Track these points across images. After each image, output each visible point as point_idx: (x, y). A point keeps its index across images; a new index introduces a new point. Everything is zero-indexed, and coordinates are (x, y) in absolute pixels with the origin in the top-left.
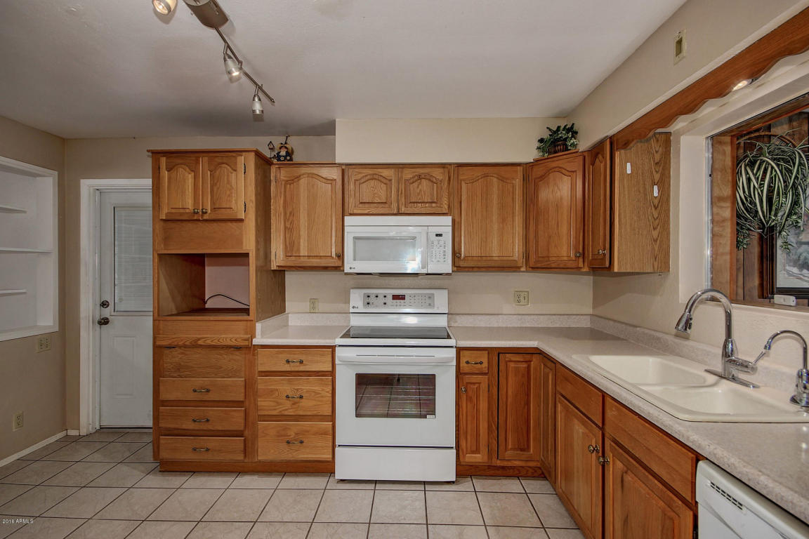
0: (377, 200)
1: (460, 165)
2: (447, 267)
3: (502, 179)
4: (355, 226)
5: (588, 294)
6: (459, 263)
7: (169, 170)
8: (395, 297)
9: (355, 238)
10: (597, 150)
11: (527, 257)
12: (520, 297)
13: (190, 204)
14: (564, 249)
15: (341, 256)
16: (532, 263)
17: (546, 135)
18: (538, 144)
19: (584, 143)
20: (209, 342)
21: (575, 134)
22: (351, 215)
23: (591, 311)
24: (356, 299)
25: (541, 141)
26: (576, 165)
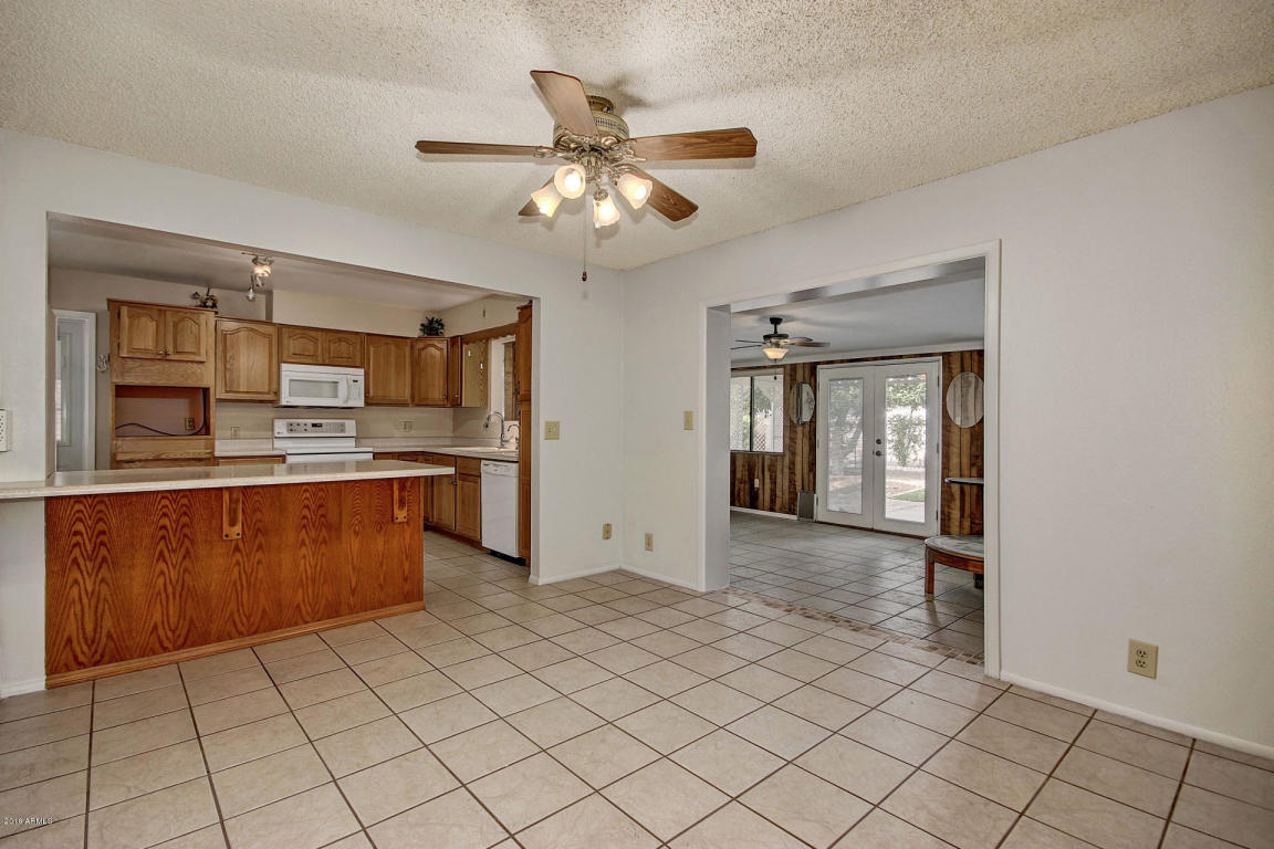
0: (307, 353)
1: (368, 334)
2: (362, 404)
3: (397, 346)
4: (289, 372)
5: (449, 423)
6: (368, 403)
7: (129, 317)
8: (314, 425)
9: (291, 380)
10: (454, 340)
11: (413, 397)
12: (408, 426)
13: (150, 344)
14: (437, 393)
15: (277, 393)
16: (416, 402)
17: (426, 322)
18: (420, 327)
19: (449, 332)
20: (172, 456)
21: (442, 326)
22: (285, 362)
23: (451, 435)
24: (281, 427)
25: (422, 325)
26: (443, 345)
